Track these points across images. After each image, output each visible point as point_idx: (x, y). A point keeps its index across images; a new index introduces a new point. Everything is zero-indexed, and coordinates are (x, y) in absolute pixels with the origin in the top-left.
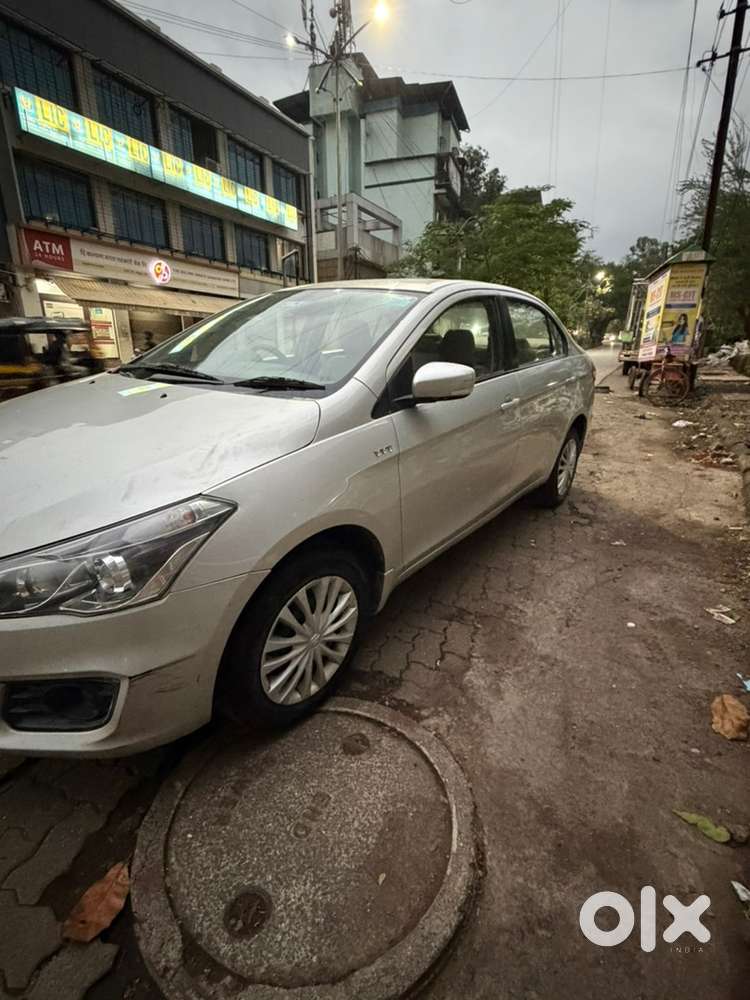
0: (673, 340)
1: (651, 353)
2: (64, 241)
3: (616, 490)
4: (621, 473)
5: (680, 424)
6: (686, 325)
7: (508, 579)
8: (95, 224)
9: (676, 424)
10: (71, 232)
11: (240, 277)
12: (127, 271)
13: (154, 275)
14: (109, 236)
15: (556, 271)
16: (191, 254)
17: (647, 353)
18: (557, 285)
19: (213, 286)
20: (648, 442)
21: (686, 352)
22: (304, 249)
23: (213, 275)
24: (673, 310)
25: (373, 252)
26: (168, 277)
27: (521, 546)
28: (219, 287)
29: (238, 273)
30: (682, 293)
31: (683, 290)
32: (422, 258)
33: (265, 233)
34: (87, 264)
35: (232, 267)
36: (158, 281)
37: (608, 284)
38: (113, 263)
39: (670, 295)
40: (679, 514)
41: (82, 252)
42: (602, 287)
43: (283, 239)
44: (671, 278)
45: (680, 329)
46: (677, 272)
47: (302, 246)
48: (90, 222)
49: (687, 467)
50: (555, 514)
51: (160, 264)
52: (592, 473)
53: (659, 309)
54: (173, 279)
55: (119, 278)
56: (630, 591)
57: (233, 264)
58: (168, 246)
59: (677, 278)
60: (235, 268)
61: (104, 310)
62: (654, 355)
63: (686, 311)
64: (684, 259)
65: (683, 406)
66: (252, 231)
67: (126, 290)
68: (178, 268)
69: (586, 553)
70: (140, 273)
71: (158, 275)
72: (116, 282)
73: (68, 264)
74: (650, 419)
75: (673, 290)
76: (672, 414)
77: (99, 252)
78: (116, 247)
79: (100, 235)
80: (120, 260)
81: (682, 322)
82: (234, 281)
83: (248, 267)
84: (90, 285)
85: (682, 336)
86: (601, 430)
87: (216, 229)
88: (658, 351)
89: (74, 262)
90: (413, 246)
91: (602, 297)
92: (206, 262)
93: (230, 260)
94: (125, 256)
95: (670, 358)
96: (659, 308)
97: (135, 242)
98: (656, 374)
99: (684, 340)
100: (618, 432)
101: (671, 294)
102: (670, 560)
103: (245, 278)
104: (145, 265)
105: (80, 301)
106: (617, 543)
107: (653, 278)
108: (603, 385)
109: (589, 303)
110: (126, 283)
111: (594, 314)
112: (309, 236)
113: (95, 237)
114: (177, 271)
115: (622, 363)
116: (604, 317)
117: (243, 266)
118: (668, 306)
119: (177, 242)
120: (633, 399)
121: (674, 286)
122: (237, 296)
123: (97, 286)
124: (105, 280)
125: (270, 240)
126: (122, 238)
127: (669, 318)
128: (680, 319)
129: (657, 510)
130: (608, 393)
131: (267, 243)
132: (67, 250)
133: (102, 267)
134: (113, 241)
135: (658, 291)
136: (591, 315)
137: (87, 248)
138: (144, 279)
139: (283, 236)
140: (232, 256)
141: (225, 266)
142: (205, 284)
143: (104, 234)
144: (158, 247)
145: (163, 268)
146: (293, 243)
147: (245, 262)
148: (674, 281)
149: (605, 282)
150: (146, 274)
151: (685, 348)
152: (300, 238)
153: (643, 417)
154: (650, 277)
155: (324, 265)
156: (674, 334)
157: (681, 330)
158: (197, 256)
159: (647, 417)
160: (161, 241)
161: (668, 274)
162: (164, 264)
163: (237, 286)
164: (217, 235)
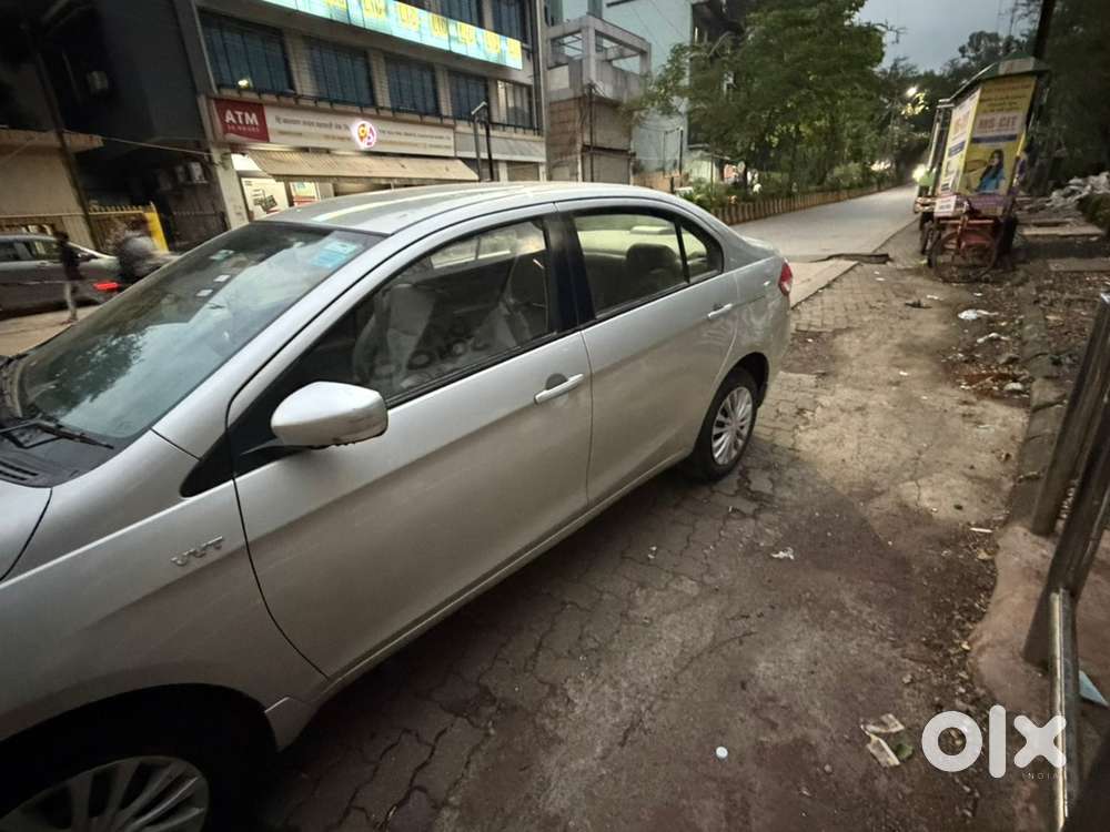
0: (981, 186)
1: (948, 206)
2: (257, 108)
3: (825, 443)
4: (843, 410)
5: (968, 315)
6: (1000, 166)
7: (582, 627)
8: (292, 87)
9: (963, 315)
10: (266, 97)
11: (455, 133)
12: (327, 137)
13: (358, 139)
14: (308, 98)
15: (842, 93)
16: (399, 110)
17: (945, 206)
18: (848, 109)
19: (425, 146)
20: (910, 349)
21: (998, 203)
22: (531, 92)
23: (422, 133)
24: (983, 146)
25: (615, 87)
26: (373, 140)
27: (631, 558)
28: (431, 146)
29: (453, 128)
30: (997, 121)
31: (998, 117)
32: (666, 92)
33: (484, 76)
34: (282, 133)
35: (446, 122)
36: (363, 146)
37: (921, 101)
38: (312, 128)
39: (978, 122)
40: (905, 492)
41: (278, 119)
42: (913, 106)
43: (505, 81)
44: (981, 101)
45: (991, 173)
46: (990, 91)
47: (529, 87)
48: (286, 84)
49: (950, 397)
50: (713, 492)
51: (363, 125)
52: (801, 411)
53: (961, 146)
54: (379, 142)
55: (321, 146)
56: (755, 664)
57: (447, 117)
58: (373, 103)
59: (989, 99)
60: (451, 122)
61: (306, 184)
62: (952, 209)
63: (1002, 145)
64: (1002, 71)
65: (987, 281)
66: (467, 75)
67: (327, 159)
68: (384, 129)
69: (725, 574)
70: (342, 139)
71: (362, 138)
72: (317, 151)
73: (263, 135)
74: (927, 307)
75: (985, 117)
76: (965, 296)
77: (295, 118)
78: (316, 110)
79: (298, 98)
80: (319, 125)
81: (996, 161)
82: (449, 138)
83: (465, 119)
84: (288, 157)
85: (994, 182)
86: (849, 329)
87: (427, 77)
88: (958, 204)
89: (269, 131)
90: (654, 78)
91: (913, 119)
92: (417, 118)
93: (444, 113)
94: (327, 119)
95: (972, 213)
96: (963, 143)
97: (337, 102)
98: (950, 237)
99: (997, 186)
100: (870, 333)
101: (980, 123)
102: (848, 599)
103: (460, 133)
104: (347, 128)
105: (278, 177)
106: (782, 555)
107: (958, 100)
108: (879, 252)
109: (895, 128)
110: (328, 151)
111: (900, 142)
112: (536, 74)
113: (292, 101)
114: (384, 132)
115: (920, 215)
116: (915, 144)
117: (461, 119)
118: (974, 141)
119: (383, 98)
120: (918, 272)
121: (985, 112)
122: (453, 155)
123: (296, 157)
124: (305, 150)
125: (490, 84)
126: (321, 99)
127: (977, 156)
128: (992, 157)
129: (874, 484)
130: (884, 263)
131: (487, 89)
132: (262, 119)
133: (300, 134)
134: (311, 104)
135: (964, 117)
136: (896, 144)
137: (284, 114)
138: (346, 143)
139: (505, 77)
140: (446, 109)
141: (439, 121)
142: (416, 145)
143: (301, 97)
144: (361, 105)
145: (367, 129)
146: (518, 85)
147: (462, 114)
148: (985, 104)
149: (918, 99)
150: (349, 139)
151: (998, 199)
152: (525, 78)
153: (917, 305)
154: (955, 98)
155: (555, 108)
156: (981, 179)
157: (993, 172)
158: (407, 112)
159: (924, 304)
160: (365, 98)
161: (977, 94)
162: (369, 125)
163: (452, 144)
164: (428, 85)
